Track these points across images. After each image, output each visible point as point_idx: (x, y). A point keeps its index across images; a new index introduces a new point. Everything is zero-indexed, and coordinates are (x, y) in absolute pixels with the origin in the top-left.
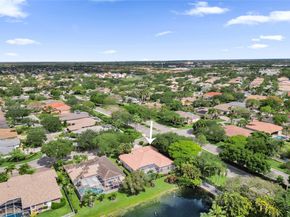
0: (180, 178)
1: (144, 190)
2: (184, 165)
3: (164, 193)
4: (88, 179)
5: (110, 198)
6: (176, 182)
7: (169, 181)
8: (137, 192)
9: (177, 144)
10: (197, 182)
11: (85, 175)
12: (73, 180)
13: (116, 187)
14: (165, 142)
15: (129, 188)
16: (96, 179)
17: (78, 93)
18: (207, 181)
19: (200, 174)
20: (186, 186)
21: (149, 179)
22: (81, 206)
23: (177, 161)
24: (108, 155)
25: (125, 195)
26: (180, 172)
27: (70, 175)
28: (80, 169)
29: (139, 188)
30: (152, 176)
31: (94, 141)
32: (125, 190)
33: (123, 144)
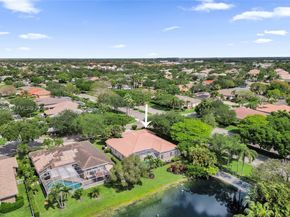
0: (189, 167)
1: (140, 183)
2: (192, 149)
3: (168, 186)
4: (61, 169)
5: (90, 195)
6: (184, 171)
7: (173, 170)
8: (130, 185)
9: (181, 124)
10: (213, 171)
11: (56, 164)
12: (38, 170)
13: (100, 179)
14: (166, 123)
15: (119, 180)
16: (71, 169)
17: (63, 82)
18: (225, 170)
19: (215, 161)
20: (197, 177)
21: (146, 166)
22: (47, 207)
23: (183, 144)
24: (92, 140)
25: (113, 190)
26: (188, 159)
27: (35, 164)
28: (51, 156)
29: (132, 179)
30: (151, 163)
31: (74, 123)
32: (114, 183)
33: (111, 127)
